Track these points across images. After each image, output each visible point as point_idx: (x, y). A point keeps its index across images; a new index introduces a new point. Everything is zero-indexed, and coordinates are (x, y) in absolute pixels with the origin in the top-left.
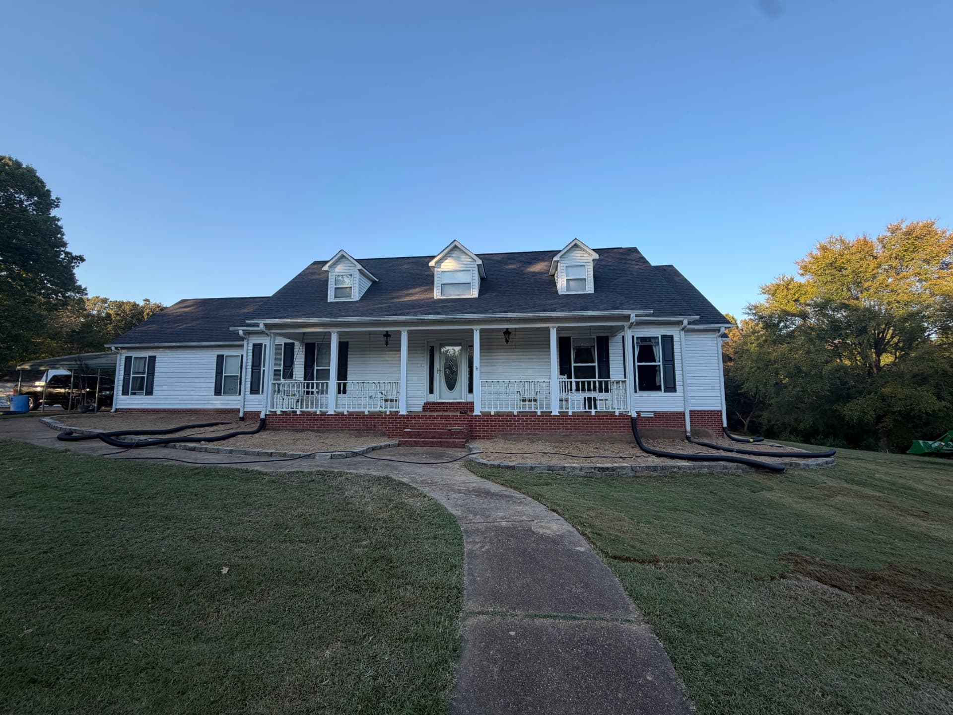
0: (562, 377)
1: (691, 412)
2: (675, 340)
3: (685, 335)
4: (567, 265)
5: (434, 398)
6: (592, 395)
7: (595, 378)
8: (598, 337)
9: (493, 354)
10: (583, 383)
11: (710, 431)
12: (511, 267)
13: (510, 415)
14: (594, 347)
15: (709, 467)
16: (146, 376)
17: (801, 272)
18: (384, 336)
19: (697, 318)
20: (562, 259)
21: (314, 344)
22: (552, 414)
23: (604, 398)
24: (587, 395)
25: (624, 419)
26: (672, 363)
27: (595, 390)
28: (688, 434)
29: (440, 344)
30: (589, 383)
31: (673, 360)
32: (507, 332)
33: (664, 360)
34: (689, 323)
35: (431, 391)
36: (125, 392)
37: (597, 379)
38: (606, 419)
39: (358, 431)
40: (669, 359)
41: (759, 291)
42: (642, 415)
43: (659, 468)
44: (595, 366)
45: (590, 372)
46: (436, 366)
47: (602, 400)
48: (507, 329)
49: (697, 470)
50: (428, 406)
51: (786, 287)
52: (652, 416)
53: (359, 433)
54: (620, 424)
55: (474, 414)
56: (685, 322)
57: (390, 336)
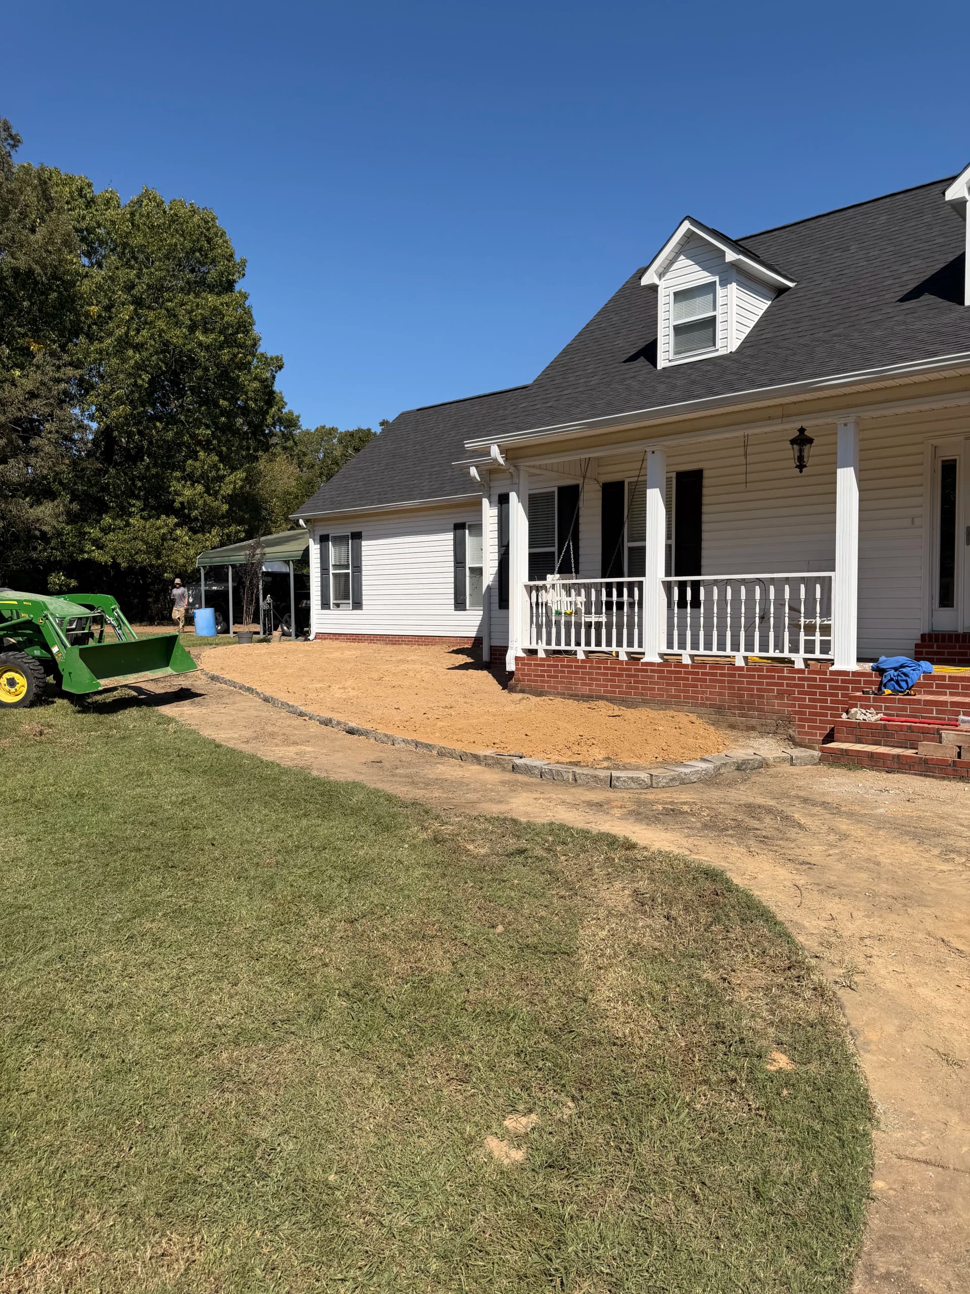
16: (350, 571)
18: (793, 442)
21: (622, 483)
35: (946, 598)
36: (325, 605)
39: (719, 709)
53: (719, 713)
57: (810, 441)
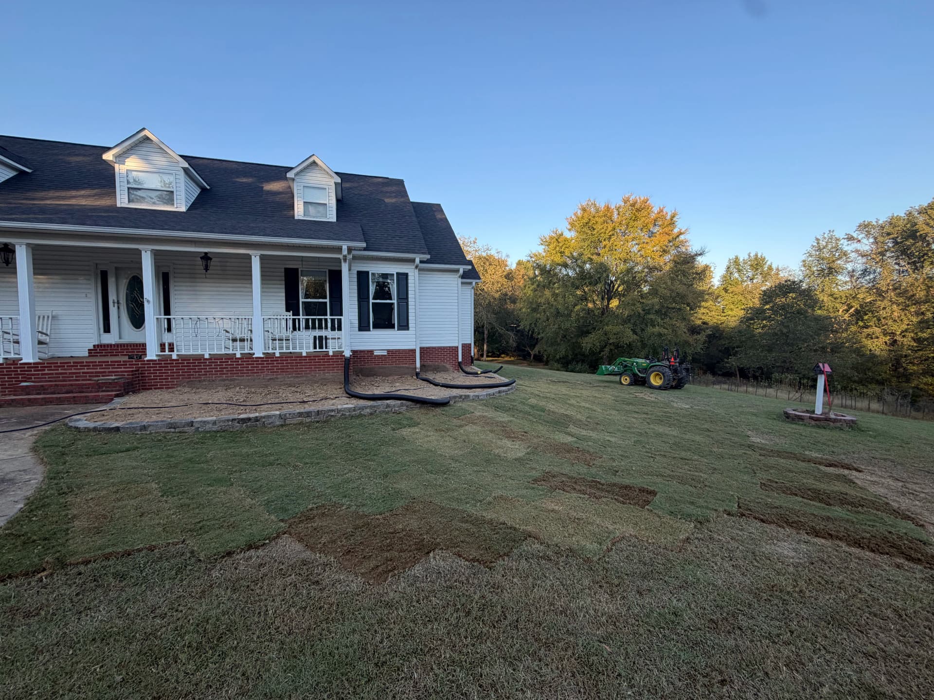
0: (288, 313)
1: (421, 348)
2: (409, 277)
3: (419, 274)
4: (306, 185)
5: (110, 339)
6: (323, 333)
7: (327, 315)
8: (330, 271)
9: (198, 284)
10: (314, 320)
11: (448, 366)
12: (245, 180)
13: (199, 359)
14: (326, 281)
15: (371, 407)
17: (569, 227)
19: (428, 257)
20: (297, 177)
22: (254, 356)
23: (336, 337)
24: (318, 333)
25: (338, 359)
26: (406, 301)
27: (326, 327)
28: (417, 370)
29: (117, 269)
30: (320, 320)
31: (407, 298)
32: (206, 257)
33: (399, 298)
34: (421, 262)
35: (107, 329)
37: (328, 317)
38: (318, 359)
40: (404, 297)
41: (539, 241)
42: (375, 354)
43: (313, 414)
44: (326, 303)
45: (321, 309)
46: (112, 297)
47: (335, 339)
48: (206, 253)
49: (359, 412)
50: (98, 350)
51: (557, 240)
52: (386, 354)
54: (333, 365)
55: (146, 359)
56: (417, 261)
